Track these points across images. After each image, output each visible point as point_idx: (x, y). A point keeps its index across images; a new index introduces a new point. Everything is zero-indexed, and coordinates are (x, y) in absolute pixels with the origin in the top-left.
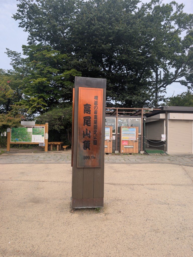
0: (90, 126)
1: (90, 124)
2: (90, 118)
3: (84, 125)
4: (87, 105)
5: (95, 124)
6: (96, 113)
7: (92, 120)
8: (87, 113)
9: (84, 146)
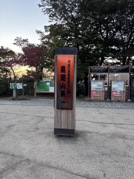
0: (65, 81)
2: (65, 75)
3: (61, 80)
4: (63, 66)
5: (68, 80)
6: (69, 72)
7: (67, 77)
8: (63, 72)
9: (61, 94)
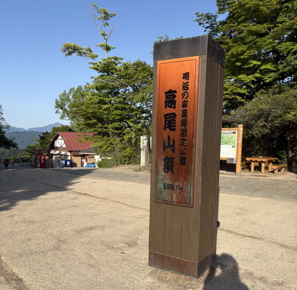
1: (174, 128)
2: (174, 115)
3: (165, 130)
4: (170, 91)
5: (183, 127)
6: (186, 106)
8: (170, 107)
